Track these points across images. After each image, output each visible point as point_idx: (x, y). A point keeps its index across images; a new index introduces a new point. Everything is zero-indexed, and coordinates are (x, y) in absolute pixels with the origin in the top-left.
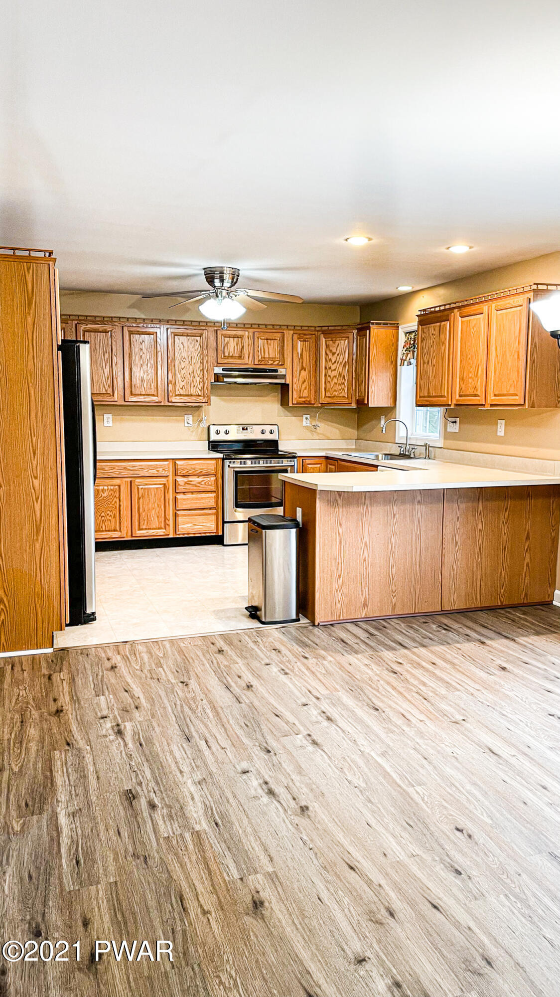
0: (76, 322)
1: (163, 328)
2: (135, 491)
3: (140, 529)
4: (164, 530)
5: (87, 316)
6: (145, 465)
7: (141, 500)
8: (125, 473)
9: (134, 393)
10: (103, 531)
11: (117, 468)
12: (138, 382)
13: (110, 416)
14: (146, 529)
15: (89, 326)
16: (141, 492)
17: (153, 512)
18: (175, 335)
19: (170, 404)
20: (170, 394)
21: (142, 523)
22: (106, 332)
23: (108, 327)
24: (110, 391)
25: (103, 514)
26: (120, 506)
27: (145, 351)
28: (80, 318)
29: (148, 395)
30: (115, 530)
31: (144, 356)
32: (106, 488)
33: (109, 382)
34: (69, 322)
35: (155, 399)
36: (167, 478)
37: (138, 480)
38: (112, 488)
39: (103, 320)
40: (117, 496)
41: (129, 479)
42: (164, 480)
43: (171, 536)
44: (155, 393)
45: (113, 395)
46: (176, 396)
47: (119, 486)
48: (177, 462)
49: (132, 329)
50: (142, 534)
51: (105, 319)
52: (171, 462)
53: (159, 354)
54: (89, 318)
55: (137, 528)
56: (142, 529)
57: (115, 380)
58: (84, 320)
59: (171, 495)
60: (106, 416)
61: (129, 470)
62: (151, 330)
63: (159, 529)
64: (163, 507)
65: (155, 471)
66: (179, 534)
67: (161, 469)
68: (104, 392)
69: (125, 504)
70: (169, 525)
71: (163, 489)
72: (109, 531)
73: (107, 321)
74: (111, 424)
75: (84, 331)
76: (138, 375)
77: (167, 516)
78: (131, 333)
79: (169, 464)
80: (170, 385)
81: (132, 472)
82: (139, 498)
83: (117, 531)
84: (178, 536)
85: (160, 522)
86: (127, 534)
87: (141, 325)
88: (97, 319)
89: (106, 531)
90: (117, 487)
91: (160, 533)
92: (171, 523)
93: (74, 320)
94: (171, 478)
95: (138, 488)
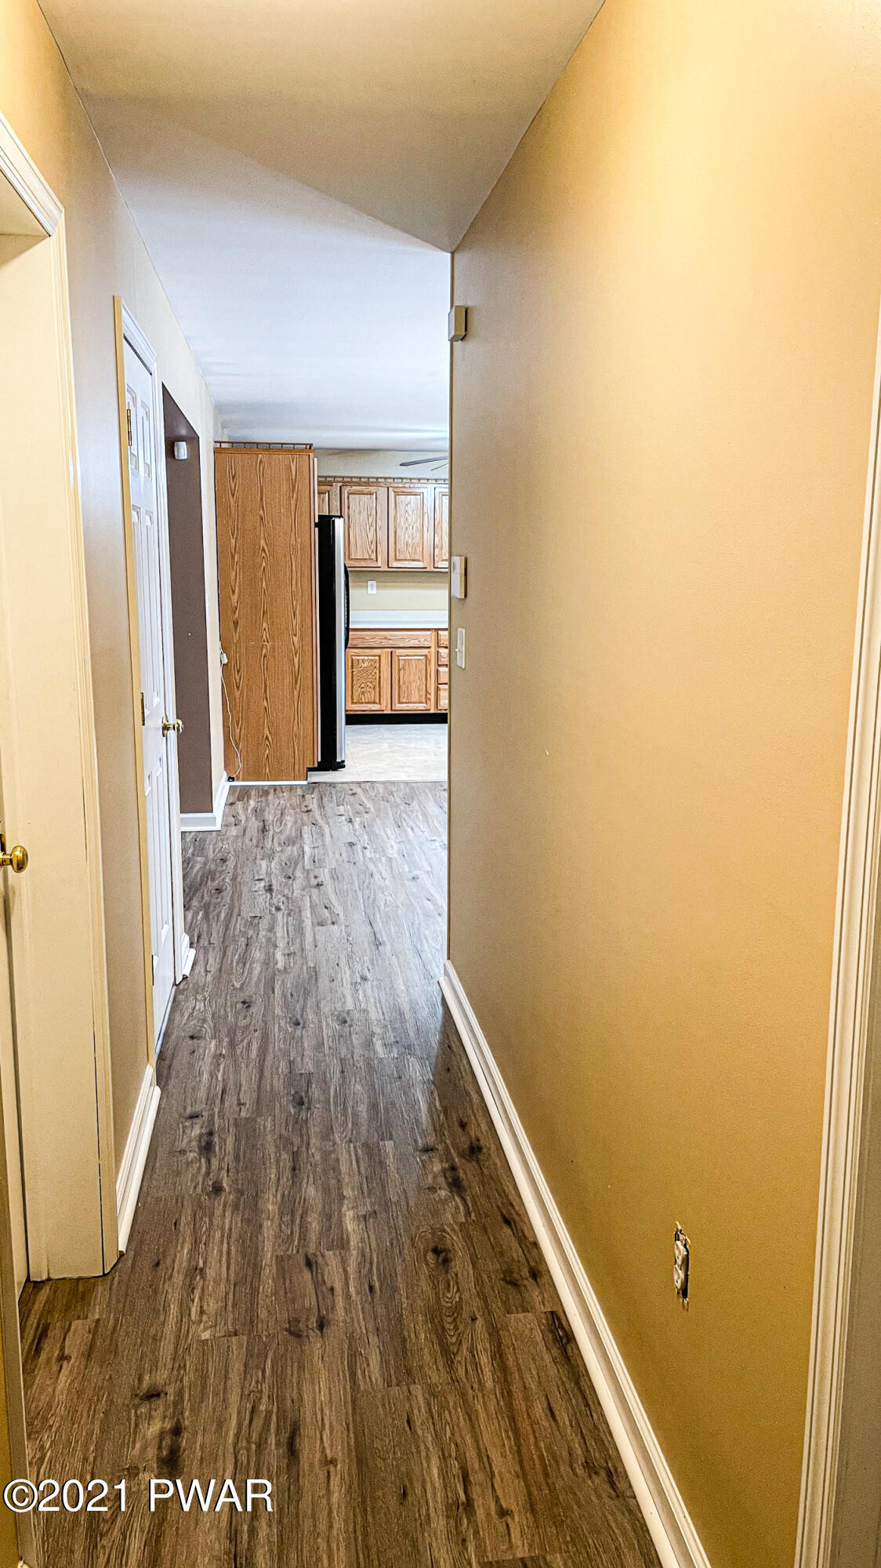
0: (341, 484)
1: (431, 487)
2: (395, 659)
3: (400, 703)
4: (425, 705)
5: (351, 478)
6: (407, 635)
7: (402, 672)
8: (385, 643)
9: (398, 558)
10: (362, 703)
11: (378, 637)
12: (402, 546)
13: (374, 583)
14: (406, 703)
15: (354, 488)
16: (401, 663)
17: (414, 684)
18: (443, 495)
19: (436, 570)
20: (436, 559)
21: (402, 696)
22: (371, 494)
23: (372, 489)
24: (374, 557)
25: (363, 685)
26: (380, 677)
27: (410, 513)
28: (345, 480)
29: (414, 560)
30: (374, 703)
31: (409, 519)
32: (366, 658)
33: (372, 547)
34: (334, 484)
35: (420, 564)
36: (429, 650)
37: (399, 651)
38: (372, 658)
39: (368, 482)
40: (378, 666)
41: (390, 650)
42: (425, 651)
43: (432, 711)
44: (421, 559)
45: (377, 560)
46: (442, 560)
47: (380, 656)
48: (440, 632)
49: (397, 490)
50: (402, 707)
51: (371, 480)
52: (434, 634)
53: (426, 515)
54: (354, 480)
55: (397, 702)
56: (402, 703)
57: (378, 545)
58: (348, 482)
59: (433, 667)
60: (369, 583)
61: (390, 639)
62: (418, 491)
63: (420, 703)
64: (424, 679)
65: (416, 641)
66: (440, 710)
67: (423, 639)
68: (368, 557)
69: (386, 675)
70: (430, 699)
71: (424, 661)
72: (368, 703)
73: (373, 482)
74: (375, 592)
75: (349, 494)
76: (403, 539)
77: (428, 689)
78: (397, 494)
79: (431, 634)
80: (436, 550)
81: (391, 642)
82: (399, 670)
83: (376, 703)
84: (439, 712)
85: (420, 696)
86: (386, 706)
87: (407, 485)
88: (363, 480)
89: (366, 703)
90: (377, 658)
91: (419, 707)
92: (432, 697)
93: (340, 482)
94: (433, 650)
95: (399, 659)
